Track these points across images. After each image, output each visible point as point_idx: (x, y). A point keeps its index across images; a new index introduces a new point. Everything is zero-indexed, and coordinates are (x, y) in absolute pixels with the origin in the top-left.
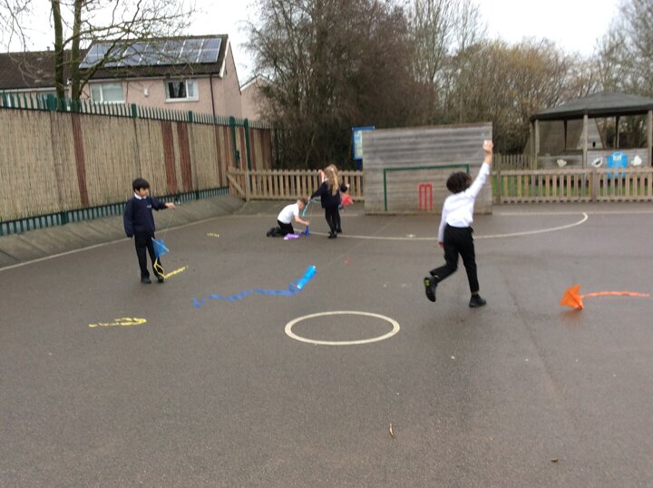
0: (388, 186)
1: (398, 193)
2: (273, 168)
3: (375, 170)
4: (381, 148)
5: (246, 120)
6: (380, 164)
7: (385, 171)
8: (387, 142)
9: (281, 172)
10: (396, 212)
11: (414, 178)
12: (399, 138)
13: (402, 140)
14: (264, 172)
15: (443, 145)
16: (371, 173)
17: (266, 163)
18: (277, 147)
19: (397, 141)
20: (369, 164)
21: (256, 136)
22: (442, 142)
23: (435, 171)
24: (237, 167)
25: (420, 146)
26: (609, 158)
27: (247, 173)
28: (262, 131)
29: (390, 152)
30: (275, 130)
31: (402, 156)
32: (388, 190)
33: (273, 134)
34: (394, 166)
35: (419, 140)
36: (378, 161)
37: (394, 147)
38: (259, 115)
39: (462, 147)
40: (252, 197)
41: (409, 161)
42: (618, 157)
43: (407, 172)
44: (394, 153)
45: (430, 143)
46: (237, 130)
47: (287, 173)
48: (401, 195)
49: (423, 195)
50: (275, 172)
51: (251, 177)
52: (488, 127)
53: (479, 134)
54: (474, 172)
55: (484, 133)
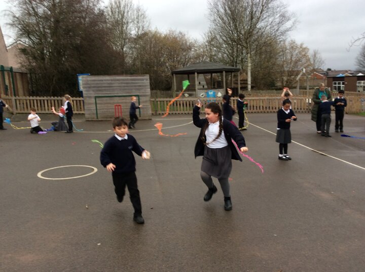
0: (98, 106)
1: (103, 109)
2: (30, 95)
3: (90, 97)
4: (93, 85)
5: (11, 68)
6: (93, 94)
7: (96, 97)
8: (96, 82)
9: (35, 98)
10: (103, 119)
11: (112, 101)
12: (102, 81)
13: (104, 82)
14: (24, 98)
15: (126, 85)
16: (88, 99)
17: (26, 92)
18: (32, 83)
19: (101, 82)
20: (86, 94)
21: (18, 77)
22: (125, 83)
23: (122, 98)
24: (7, 94)
25: (113, 85)
26: (207, 93)
27: (14, 98)
28: (22, 74)
29: (98, 88)
30: (30, 74)
31: (105, 90)
32: (98, 108)
33: (29, 75)
34: (100, 95)
35: (113, 82)
36: (91, 92)
37: (99, 85)
38: (20, 65)
39: (135, 86)
40: (17, 112)
41: (109, 92)
42: (211, 93)
43: (108, 98)
44: (100, 88)
45: (119, 83)
46: (6, 73)
47: (38, 98)
48: (105, 110)
49: (117, 110)
50: (31, 98)
51: (16, 100)
52: (147, 77)
53: (143, 80)
54: (142, 99)
55: (145, 80)
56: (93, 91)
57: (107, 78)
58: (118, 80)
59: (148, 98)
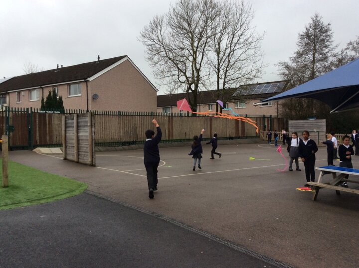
4: (294, 126)
8: (296, 124)
13: (300, 124)
19: (298, 124)
20: (290, 130)
21: (275, 121)
22: (311, 124)
25: (305, 125)
28: (278, 119)
29: (296, 127)
31: (300, 128)
39: (316, 126)
41: (302, 130)
46: (266, 120)
52: (324, 121)
53: (321, 122)
54: (321, 134)
55: (323, 122)
56: (294, 129)
57: (302, 121)
58: (308, 123)
59: (324, 133)
